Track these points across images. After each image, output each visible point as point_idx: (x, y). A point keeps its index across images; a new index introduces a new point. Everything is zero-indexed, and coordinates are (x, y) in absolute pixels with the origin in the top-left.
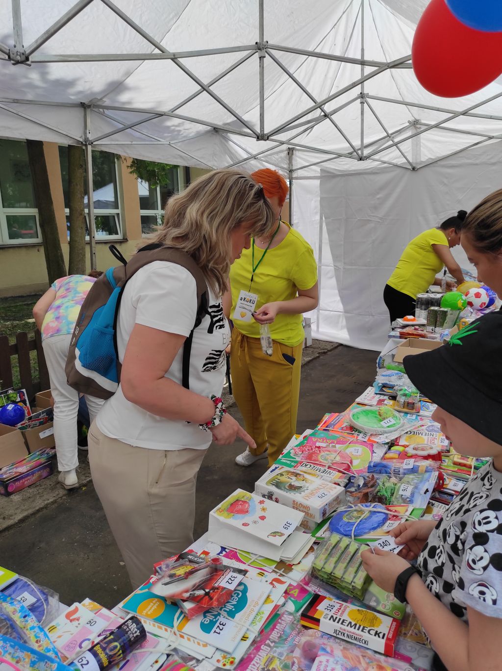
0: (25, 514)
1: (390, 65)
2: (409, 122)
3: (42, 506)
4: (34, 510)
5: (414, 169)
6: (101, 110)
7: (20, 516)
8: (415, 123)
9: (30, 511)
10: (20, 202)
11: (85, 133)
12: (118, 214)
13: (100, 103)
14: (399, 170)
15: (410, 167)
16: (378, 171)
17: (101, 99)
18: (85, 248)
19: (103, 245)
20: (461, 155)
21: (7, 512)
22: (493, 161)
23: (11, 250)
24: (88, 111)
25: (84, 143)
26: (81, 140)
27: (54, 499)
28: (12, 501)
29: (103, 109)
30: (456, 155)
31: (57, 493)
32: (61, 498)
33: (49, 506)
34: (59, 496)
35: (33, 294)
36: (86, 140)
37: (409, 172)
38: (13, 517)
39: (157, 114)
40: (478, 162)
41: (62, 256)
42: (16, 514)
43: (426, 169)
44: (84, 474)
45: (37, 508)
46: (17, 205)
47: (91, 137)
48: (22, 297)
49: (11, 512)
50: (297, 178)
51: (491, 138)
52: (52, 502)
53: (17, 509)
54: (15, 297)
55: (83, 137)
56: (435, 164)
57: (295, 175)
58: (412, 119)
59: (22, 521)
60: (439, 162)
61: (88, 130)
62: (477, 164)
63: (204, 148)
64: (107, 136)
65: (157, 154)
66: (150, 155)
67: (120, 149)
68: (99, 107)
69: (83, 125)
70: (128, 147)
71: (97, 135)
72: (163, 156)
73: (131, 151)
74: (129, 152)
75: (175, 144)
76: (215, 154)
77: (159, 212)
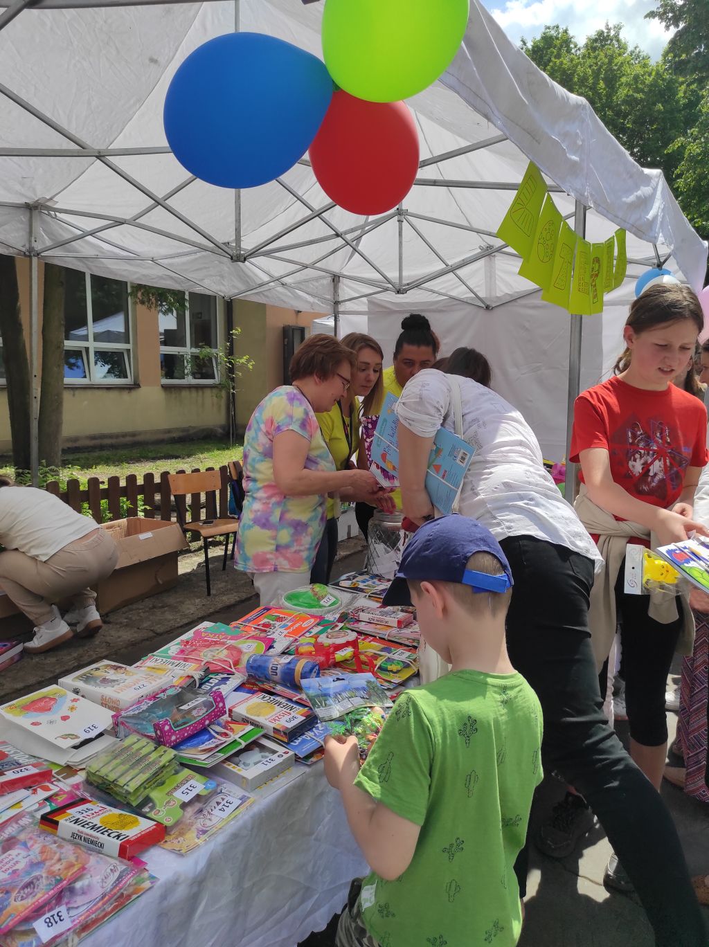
2: (480, 248)
5: (487, 307)
6: (52, 213)
11: (30, 241)
12: (128, 351)
13: (49, 204)
14: (469, 308)
15: (481, 305)
16: (444, 309)
17: (51, 199)
19: (105, 391)
24: (35, 213)
25: (27, 253)
26: (24, 249)
29: (54, 211)
36: (31, 250)
39: (115, 221)
43: (503, 309)
47: (38, 246)
50: (344, 313)
55: (27, 246)
56: (513, 303)
57: (341, 308)
58: (483, 244)
60: (518, 300)
61: (33, 238)
63: (205, 268)
64: (62, 244)
65: (136, 273)
66: (124, 273)
67: (81, 264)
68: (49, 208)
69: (28, 230)
70: (92, 262)
71: (49, 243)
72: (144, 275)
73: (96, 266)
74: (94, 269)
75: (160, 261)
76: (222, 277)
77: (187, 351)
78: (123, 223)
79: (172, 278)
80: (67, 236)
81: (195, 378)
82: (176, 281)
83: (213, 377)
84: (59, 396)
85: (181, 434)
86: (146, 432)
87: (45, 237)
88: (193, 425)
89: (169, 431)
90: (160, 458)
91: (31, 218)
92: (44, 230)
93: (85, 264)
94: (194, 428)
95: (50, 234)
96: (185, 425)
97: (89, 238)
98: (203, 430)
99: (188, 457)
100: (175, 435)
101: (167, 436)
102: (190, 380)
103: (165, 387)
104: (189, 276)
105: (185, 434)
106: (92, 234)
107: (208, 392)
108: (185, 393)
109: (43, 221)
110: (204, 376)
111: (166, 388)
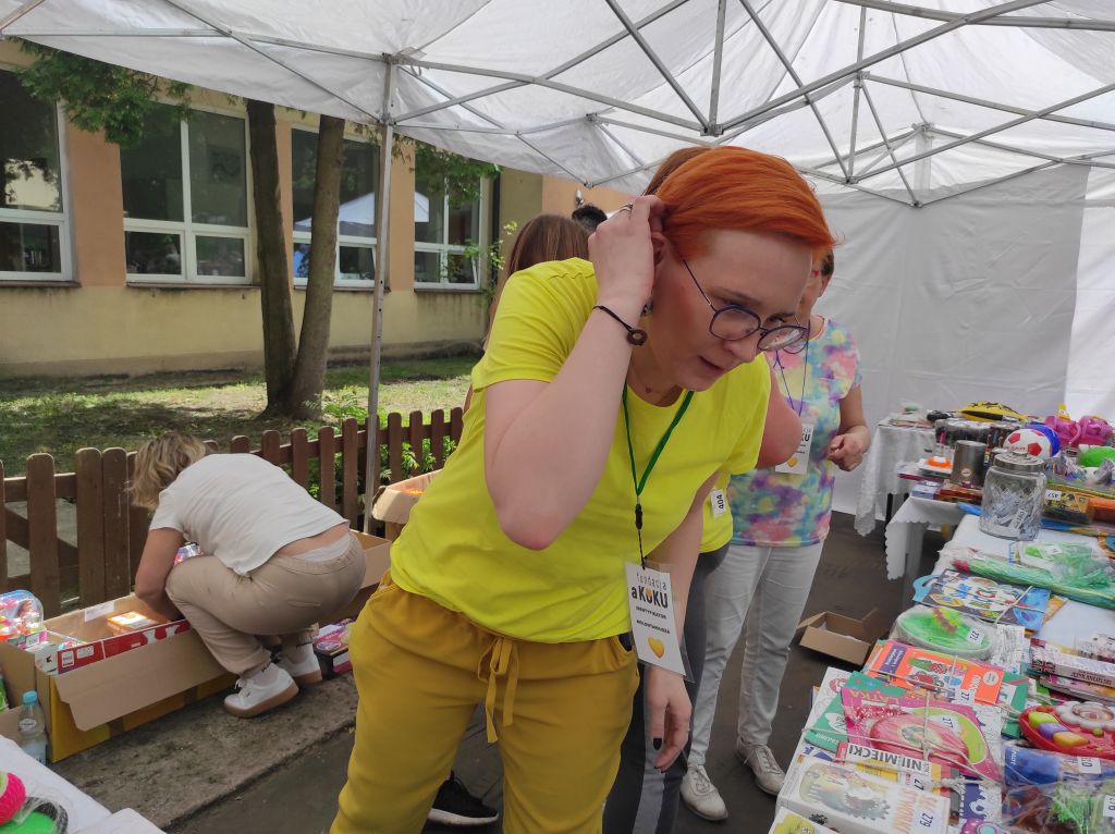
0: (250, 774)
1: (971, 19)
2: (914, 126)
3: (277, 762)
4: (263, 767)
5: (916, 204)
6: (416, 69)
7: (238, 779)
8: (924, 130)
9: (258, 770)
10: (217, 215)
11: (385, 106)
12: (378, 247)
13: (414, 56)
15: (910, 202)
17: (419, 50)
18: (331, 299)
20: (1002, 186)
21: (214, 768)
22: (1058, 200)
23: (199, 294)
24: (394, 69)
25: (381, 122)
26: (378, 116)
27: (298, 748)
28: (222, 747)
29: (419, 66)
30: (993, 188)
31: (302, 736)
32: (311, 746)
33: (290, 761)
34: (308, 743)
35: (228, 368)
36: (386, 117)
37: (907, 209)
38: (226, 780)
39: (518, 80)
40: (1031, 200)
41: (289, 310)
42: (231, 773)
43: (937, 207)
44: (348, 703)
45: (270, 765)
46: (214, 219)
47: (394, 113)
48: (209, 372)
49: (221, 768)
51: (1056, 161)
52: (295, 754)
53: (232, 763)
54: (198, 371)
55: (381, 111)
56: (954, 200)
58: (919, 121)
59: (243, 788)
60: (961, 197)
61: (390, 101)
62: (1028, 205)
63: (568, 146)
64: (422, 113)
65: (495, 150)
66: (484, 151)
67: (437, 137)
68: (412, 62)
69: (383, 90)
70: (449, 135)
71: (404, 110)
72: (504, 154)
73: (454, 141)
74: (451, 144)
75: (526, 136)
76: (584, 158)
77: (443, 248)
78: (528, 83)
79: (532, 158)
80: (427, 104)
81: (450, 281)
82: (537, 163)
83: (472, 281)
84: (328, 300)
85: (434, 349)
86: (394, 346)
87: (401, 101)
88: (448, 338)
89: (421, 345)
90: (419, 378)
91: (388, 75)
92: (400, 92)
93: (441, 137)
94: (449, 342)
95: (407, 96)
96: (439, 338)
97: (457, 109)
98: (458, 345)
99: (452, 378)
100: (427, 350)
101: (418, 351)
102: (445, 284)
103: (417, 292)
104: (552, 156)
105: (438, 349)
106: (461, 102)
107: (466, 298)
108: (440, 300)
109: (400, 80)
110: (461, 279)
111: (419, 293)
